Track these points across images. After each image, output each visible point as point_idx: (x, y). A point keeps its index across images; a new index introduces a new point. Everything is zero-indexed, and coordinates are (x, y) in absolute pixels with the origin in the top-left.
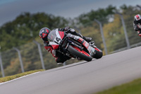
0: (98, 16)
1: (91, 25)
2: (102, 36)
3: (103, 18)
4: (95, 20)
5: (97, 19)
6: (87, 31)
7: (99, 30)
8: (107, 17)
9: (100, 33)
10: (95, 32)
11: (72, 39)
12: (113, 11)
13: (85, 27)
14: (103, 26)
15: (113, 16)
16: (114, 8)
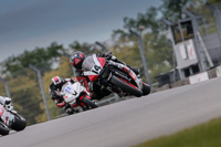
0: (35, 60)
1: (24, 74)
2: (42, 92)
3: (43, 62)
4: (30, 66)
5: (33, 64)
6: (18, 84)
7: (37, 81)
8: (49, 62)
9: (38, 86)
10: (30, 84)
11: (116, 67)
12: (59, 51)
13: (15, 77)
14: (42, 75)
15: (58, 58)
16: (60, 47)
